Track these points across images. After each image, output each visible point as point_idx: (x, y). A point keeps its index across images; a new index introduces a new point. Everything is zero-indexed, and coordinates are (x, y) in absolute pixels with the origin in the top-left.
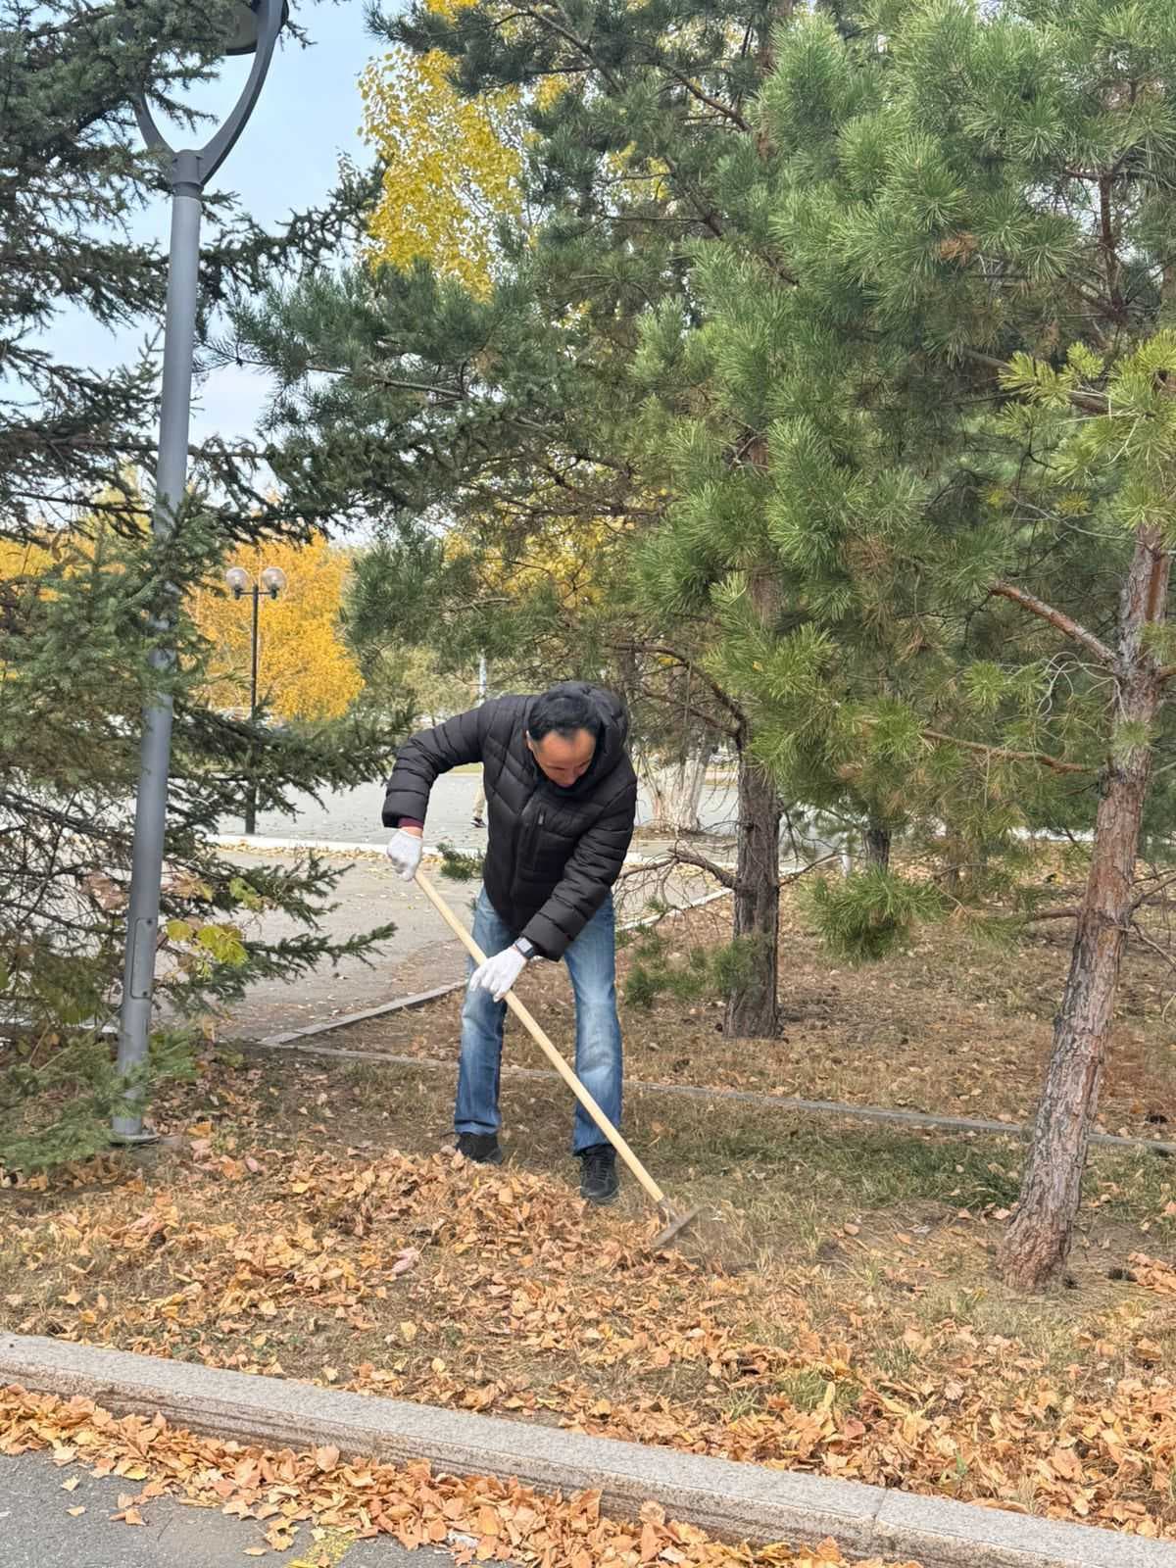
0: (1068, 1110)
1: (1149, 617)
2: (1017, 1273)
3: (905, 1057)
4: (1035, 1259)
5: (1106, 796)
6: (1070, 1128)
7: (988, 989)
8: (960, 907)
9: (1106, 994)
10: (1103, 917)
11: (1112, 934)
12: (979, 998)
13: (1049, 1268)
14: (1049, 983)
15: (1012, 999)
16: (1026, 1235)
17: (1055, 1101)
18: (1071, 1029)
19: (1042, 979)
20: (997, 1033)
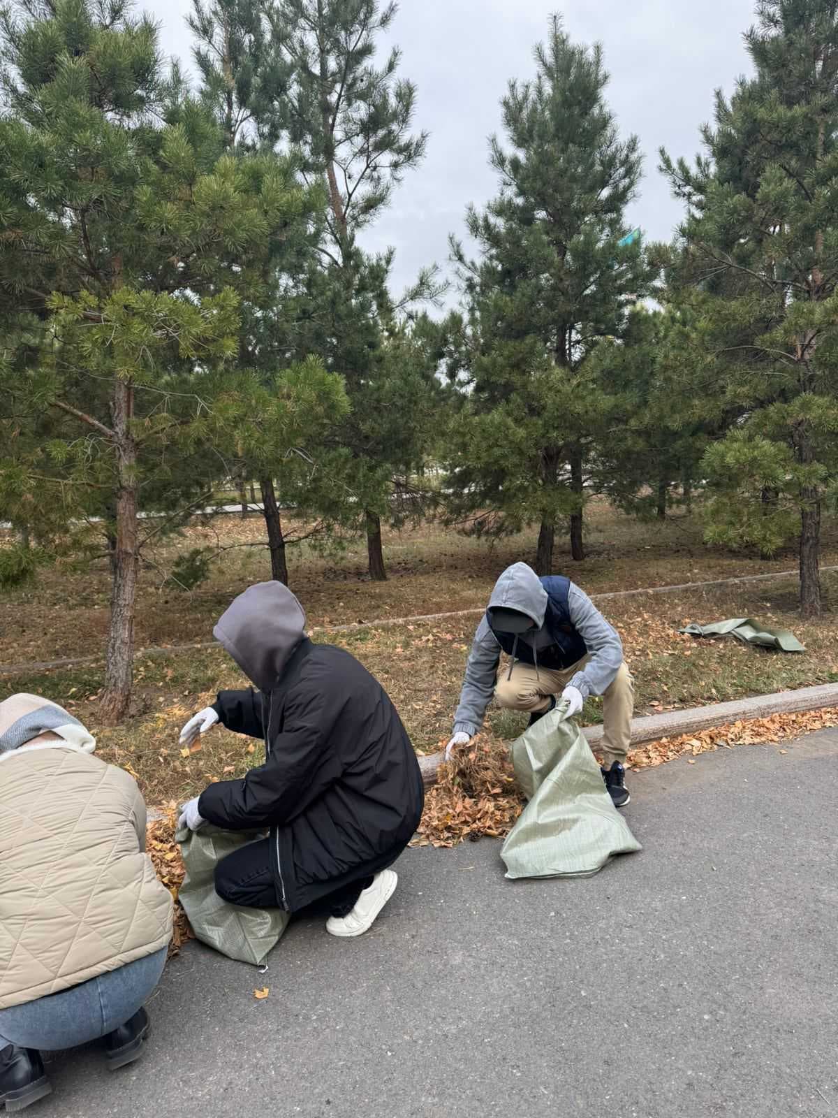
0: (122, 642)
1: (128, 416)
2: (108, 719)
3: (26, 639)
4: (116, 711)
5: (120, 498)
6: (125, 649)
7: (58, 599)
8: (59, 559)
9: (133, 587)
10: (127, 553)
11: (131, 560)
12: (55, 604)
13: (123, 712)
14: (88, 591)
15: (72, 602)
16: (110, 701)
17: (116, 639)
18: (119, 606)
19: (85, 589)
20: (69, 618)
